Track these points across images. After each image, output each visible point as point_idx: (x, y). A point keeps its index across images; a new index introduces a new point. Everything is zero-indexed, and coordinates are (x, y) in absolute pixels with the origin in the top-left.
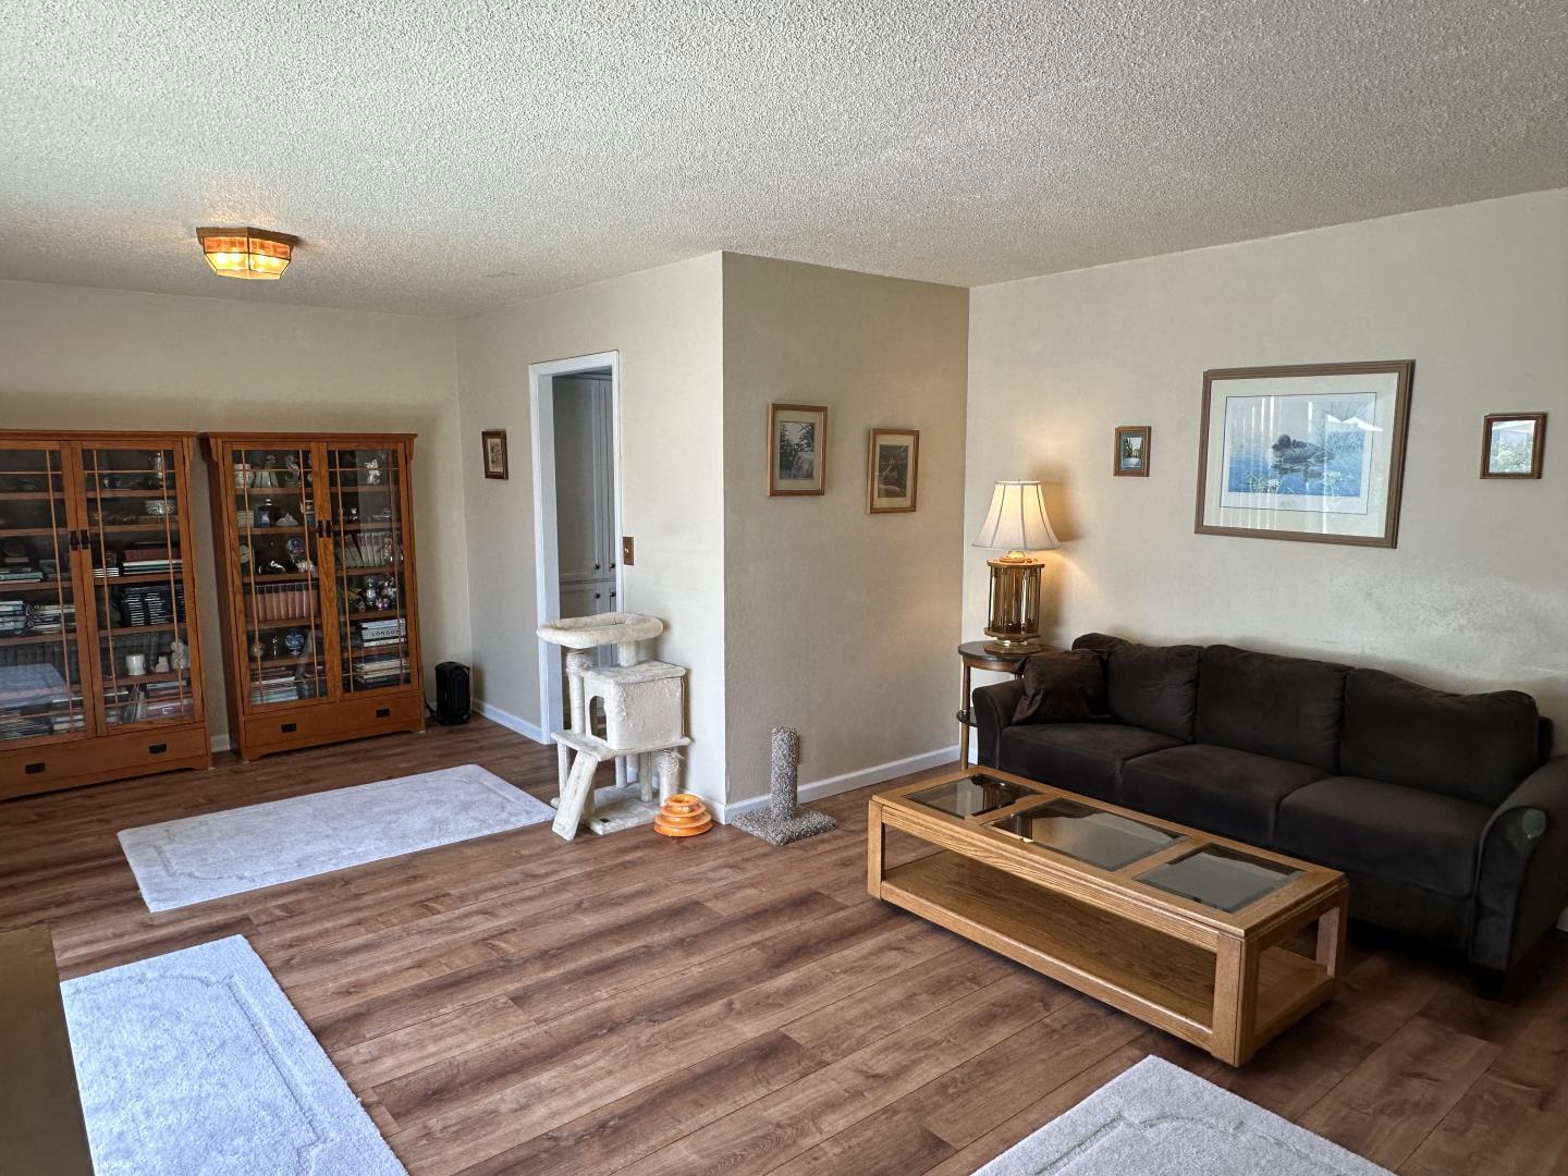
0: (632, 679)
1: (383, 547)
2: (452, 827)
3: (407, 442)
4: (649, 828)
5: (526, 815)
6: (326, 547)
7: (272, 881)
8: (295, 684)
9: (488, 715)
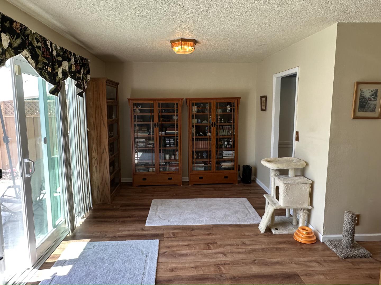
0: (290, 182)
1: (230, 130)
2: (229, 218)
3: (238, 100)
4: (291, 236)
5: (252, 220)
6: (214, 129)
7: (175, 224)
8: (204, 166)
9: (257, 182)
